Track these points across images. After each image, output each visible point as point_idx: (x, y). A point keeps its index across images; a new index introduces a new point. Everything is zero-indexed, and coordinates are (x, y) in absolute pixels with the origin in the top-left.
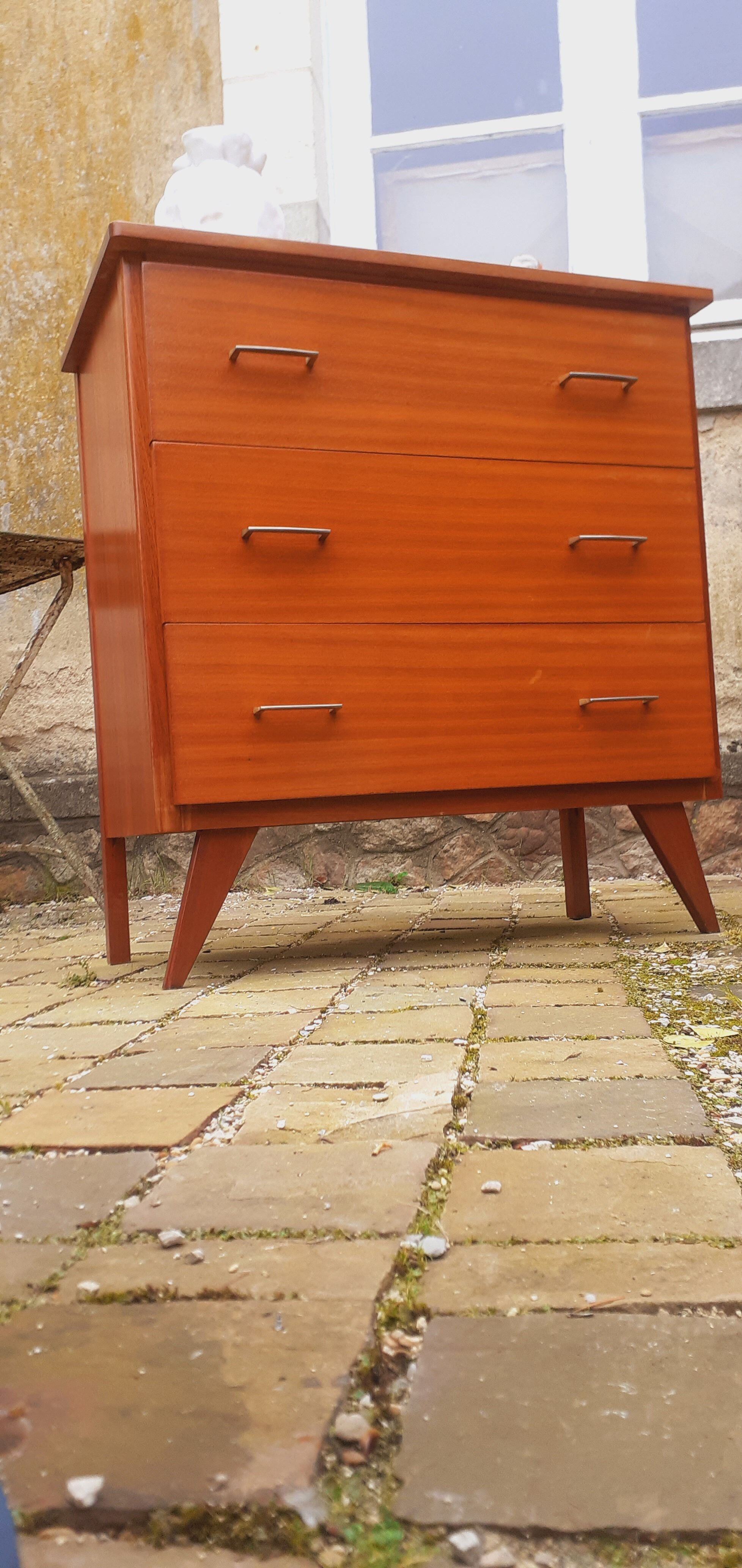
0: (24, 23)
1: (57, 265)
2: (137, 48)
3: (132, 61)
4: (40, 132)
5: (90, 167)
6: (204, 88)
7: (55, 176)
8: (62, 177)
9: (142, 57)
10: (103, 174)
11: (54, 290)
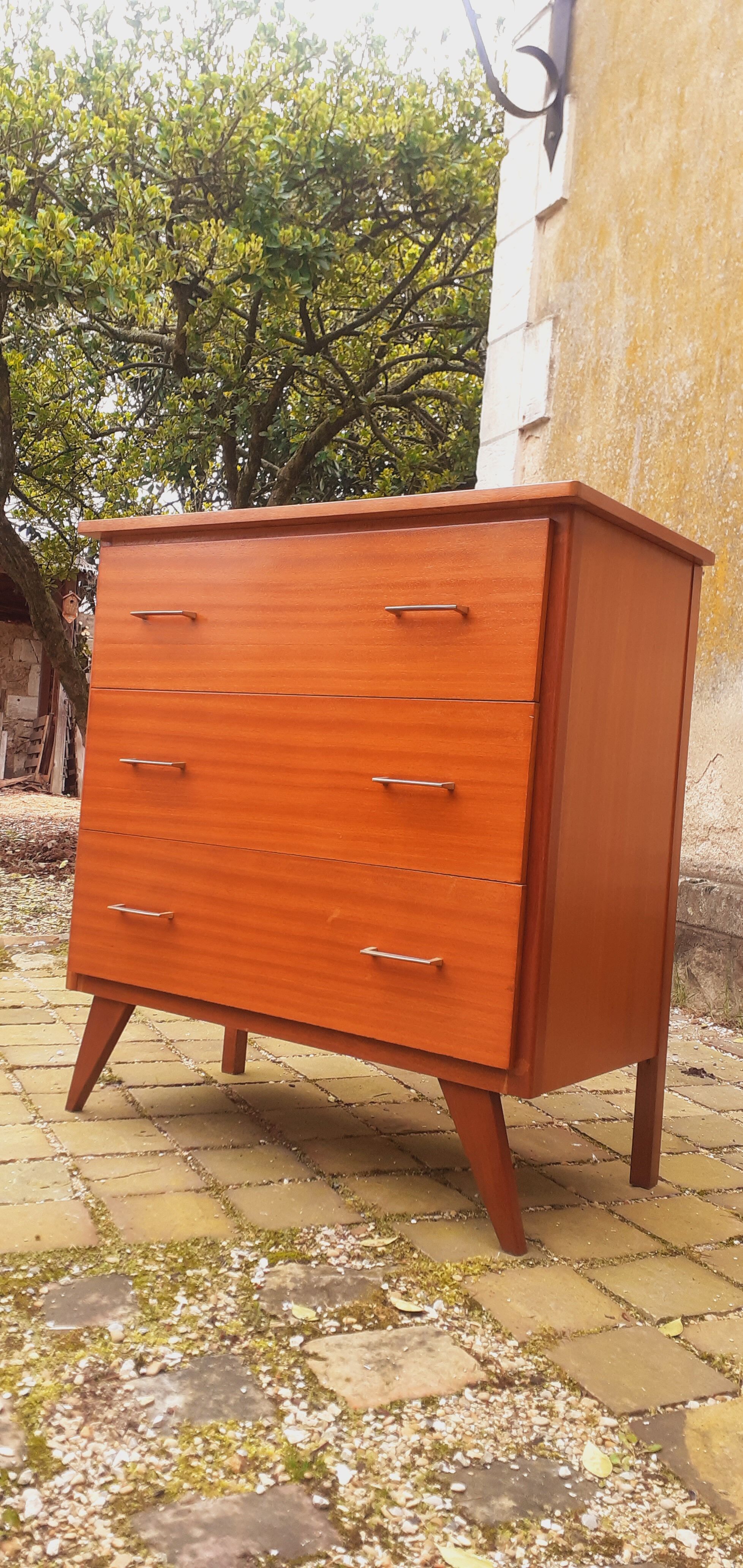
1: (696, 363)
8: (708, 271)
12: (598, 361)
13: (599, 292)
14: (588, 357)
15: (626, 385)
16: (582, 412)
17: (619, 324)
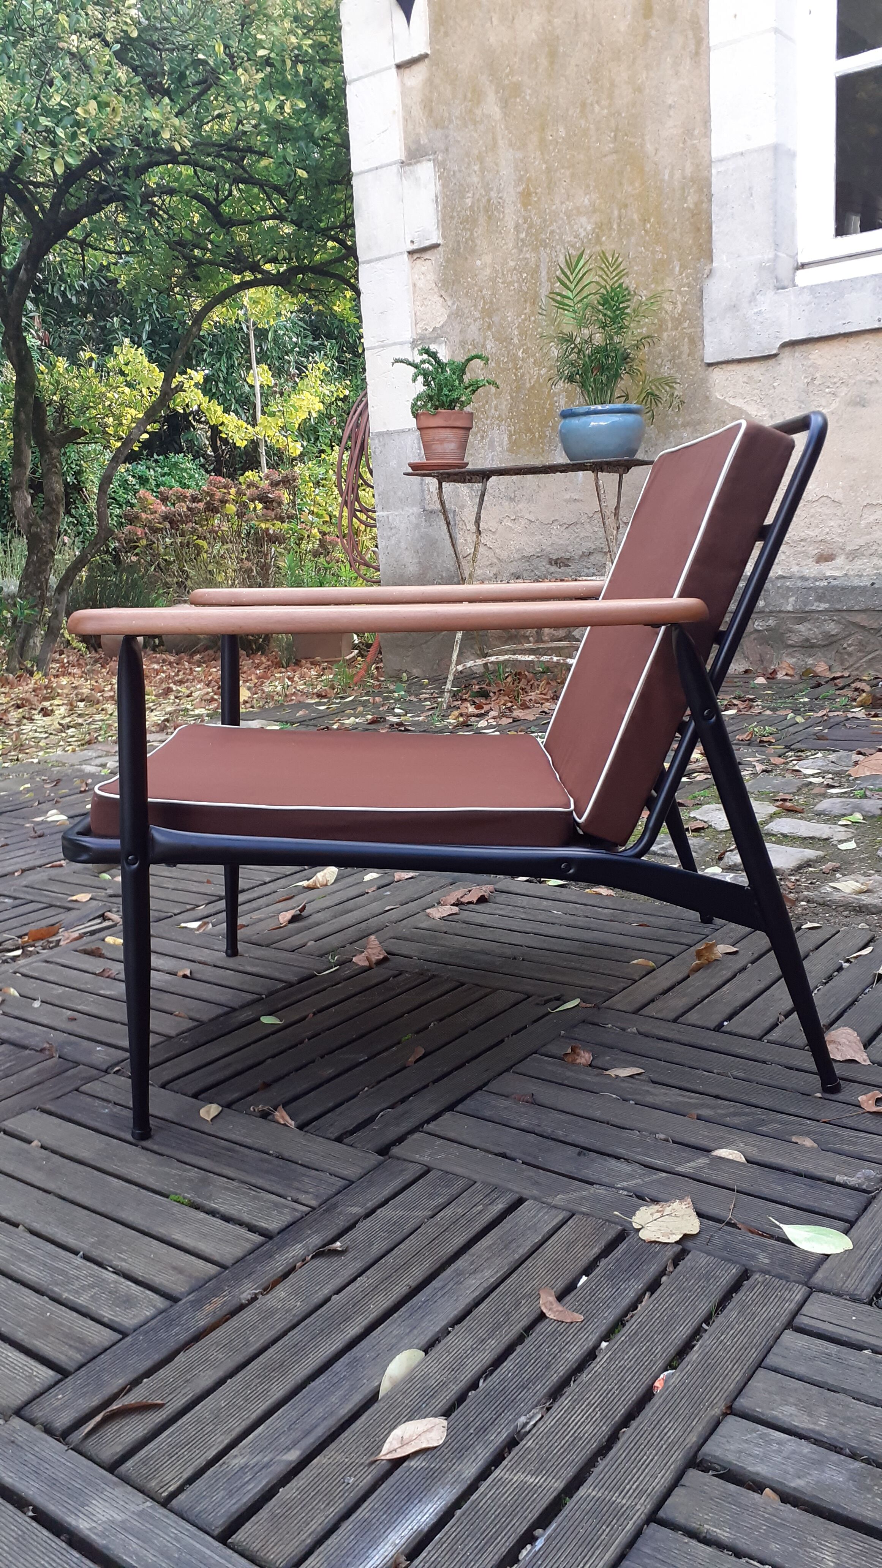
0: (573, 15)
1: (595, 211)
2: (650, 25)
3: (647, 37)
4: (584, 105)
5: (617, 130)
6: (697, 54)
7: (594, 139)
8: (598, 140)
9: (653, 33)
10: (626, 135)
11: (594, 229)
12: (489, 201)
13: (481, 142)
14: (477, 196)
15: (525, 223)
16: (478, 242)
17: (507, 172)
